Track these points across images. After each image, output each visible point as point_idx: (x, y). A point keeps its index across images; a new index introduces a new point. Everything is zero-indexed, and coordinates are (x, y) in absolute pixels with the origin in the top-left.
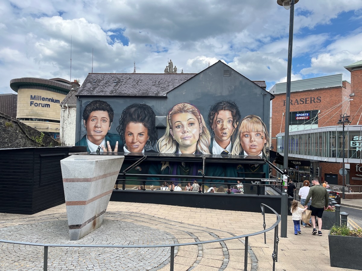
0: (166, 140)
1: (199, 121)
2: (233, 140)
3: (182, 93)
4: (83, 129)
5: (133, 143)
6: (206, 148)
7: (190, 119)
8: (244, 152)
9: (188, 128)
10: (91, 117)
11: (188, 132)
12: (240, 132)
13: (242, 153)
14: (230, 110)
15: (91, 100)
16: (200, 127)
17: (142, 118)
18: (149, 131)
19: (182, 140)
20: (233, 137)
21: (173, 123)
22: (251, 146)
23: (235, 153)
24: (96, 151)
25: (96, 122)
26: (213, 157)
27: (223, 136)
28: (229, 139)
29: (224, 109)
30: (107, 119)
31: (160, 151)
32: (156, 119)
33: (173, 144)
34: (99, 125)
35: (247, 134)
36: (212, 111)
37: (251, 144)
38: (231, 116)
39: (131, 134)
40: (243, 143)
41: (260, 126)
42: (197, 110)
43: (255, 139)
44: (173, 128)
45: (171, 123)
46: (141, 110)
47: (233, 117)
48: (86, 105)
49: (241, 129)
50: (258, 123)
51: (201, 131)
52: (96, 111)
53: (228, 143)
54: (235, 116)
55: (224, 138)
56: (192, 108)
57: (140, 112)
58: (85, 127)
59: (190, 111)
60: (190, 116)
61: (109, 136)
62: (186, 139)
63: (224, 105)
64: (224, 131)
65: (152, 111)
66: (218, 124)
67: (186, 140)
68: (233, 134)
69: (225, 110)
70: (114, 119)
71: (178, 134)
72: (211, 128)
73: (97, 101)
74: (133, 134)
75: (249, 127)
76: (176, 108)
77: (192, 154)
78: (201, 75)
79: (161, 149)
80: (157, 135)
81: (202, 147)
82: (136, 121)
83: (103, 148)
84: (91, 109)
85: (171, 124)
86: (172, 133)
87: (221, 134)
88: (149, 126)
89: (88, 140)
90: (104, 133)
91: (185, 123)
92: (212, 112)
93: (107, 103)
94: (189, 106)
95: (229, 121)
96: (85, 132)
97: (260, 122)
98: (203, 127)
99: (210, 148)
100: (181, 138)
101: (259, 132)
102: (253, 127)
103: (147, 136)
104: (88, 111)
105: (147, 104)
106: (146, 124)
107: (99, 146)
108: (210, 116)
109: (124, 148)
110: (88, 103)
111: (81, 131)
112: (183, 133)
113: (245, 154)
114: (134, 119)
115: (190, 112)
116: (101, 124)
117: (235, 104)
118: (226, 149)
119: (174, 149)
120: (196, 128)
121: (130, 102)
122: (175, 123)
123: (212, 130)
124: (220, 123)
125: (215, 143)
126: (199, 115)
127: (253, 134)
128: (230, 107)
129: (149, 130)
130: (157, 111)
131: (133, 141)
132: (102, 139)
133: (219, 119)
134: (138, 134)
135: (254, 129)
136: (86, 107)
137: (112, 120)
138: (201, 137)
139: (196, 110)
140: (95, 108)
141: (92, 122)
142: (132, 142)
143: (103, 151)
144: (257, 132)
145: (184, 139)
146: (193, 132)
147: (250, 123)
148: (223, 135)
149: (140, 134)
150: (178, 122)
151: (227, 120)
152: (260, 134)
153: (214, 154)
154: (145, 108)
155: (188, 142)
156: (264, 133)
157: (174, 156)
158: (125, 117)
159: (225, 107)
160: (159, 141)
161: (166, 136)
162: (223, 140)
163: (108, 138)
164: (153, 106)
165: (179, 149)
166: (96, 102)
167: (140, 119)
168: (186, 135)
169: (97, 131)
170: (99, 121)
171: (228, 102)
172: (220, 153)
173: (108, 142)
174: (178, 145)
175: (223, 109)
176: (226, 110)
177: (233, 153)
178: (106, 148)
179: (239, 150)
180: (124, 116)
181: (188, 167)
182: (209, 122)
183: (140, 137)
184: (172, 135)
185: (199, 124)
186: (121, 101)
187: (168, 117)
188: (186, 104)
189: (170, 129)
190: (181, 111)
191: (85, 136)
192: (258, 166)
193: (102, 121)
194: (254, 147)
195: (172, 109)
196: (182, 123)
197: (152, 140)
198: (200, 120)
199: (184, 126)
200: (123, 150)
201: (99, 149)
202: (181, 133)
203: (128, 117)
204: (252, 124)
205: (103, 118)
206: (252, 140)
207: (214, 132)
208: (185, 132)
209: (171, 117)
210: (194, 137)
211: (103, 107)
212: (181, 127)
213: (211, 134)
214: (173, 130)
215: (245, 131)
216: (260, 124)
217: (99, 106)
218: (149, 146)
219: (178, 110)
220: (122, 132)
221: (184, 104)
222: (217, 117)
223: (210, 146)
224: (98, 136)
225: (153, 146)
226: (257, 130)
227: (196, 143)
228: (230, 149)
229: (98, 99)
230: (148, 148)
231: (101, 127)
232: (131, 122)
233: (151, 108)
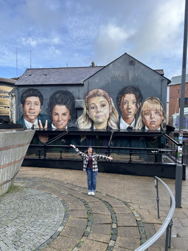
0: (84, 119)
1: (109, 103)
3: (96, 81)
4: (21, 111)
5: (58, 121)
6: (115, 124)
7: (102, 101)
8: (146, 127)
9: (101, 109)
10: (26, 102)
11: (100, 112)
12: (142, 111)
13: (144, 128)
14: (134, 94)
15: (26, 88)
16: (110, 108)
17: (65, 102)
19: (96, 118)
20: (137, 115)
21: (89, 105)
22: (152, 122)
23: (138, 127)
24: (31, 128)
25: (30, 105)
26: (121, 131)
27: (128, 115)
28: (133, 117)
29: (129, 93)
30: (39, 103)
31: (80, 127)
32: (75, 102)
33: (89, 122)
34: (33, 108)
35: (149, 113)
36: (119, 94)
37: (151, 120)
38: (135, 98)
40: (145, 119)
41: (158, 106)
42: (107, 94)
43: (154, 117)
44: (89, 109)
45: (88, 105)
46: (64, 95)
47: (137, 99)
48: (23, 92)
49: (143, 109)
50: (157, 103)
51: (111, 111)
52: (30, 97)
53: (133, 120)
55: (130, 116)
56: (104, 93)
57: (63, 97)
58: (23, 109)
60: (102, 99)
61: (41, 116)
62: (100, 117)
63: (129, 89)
64: (130, 111)
65: (72, 95)
66: (125, 105)
67: (99, 118)
68: (136, 113)
69: (130, 93)
70: (43, 103)
71: (93, 114)
72: (119, 109)
73: (31, 89)
74: (58, 114)
75: (150, 107)
76: (91, 93)
77: (104, 129)
78: (111, 65)
80: (77, 115)
81: (112, 124)
82: (61, 104)
83: (36, 125)
84: (27, 96)
85: (87, 106)
86: (88, 113)
87: (127, 113)
88: (71, 108)
89: (25, 120)
90: (37, 114)
91: (98, 105)
92: (120, 95)
93: (38, 91)
94: (101, 91)
95: (134, 103)
97: (159, 103)
98: (113, 108)
99: (118, 124)
100: (95, 116)
101: (157, 111)
102: (153, 107)
103: (69, 115)
104: (24, 97)
105: (68, 91)
106: (68, 106)
107: (33, 124)
108: (118, 98)
109: (52, 125)
110: (24, 91)
112: (97, 113)
113: (146, 128)
114: (59, 102)
115: (102, 96)
116: (34, 107)
117: (138, 88)
118: (131, 125)
119: (90, 126)
120: (107, 108)
121: (55, 89)
122: (91, 105)
124: (126, 104)
125: (122, 120)
126: (109, 98)
127: (153, 112)
128: (135, 91)
129: (70, 111)
130: (76, 95)
131: (59, 120)
132: (36, 118)
133: (125, 101)
134: (62, 114)
135: (154, 108)
136: (23, 94)
138: (111, 115)
140: (29, 94)
141: (27, 105)
142: (58, 120)
143: (36, 128)
144: (156, 110)
145: (97, 117)
146: (105, 112)
147: (150, 104)
149: (64, 114)
150: (93, 104)
151: (132, 102)
152: (159, 112)
153: (121, 129)
154: (67, 93)
155: (100, 120)
156: (162, 111)
157: (90, 130)
158: (52, 101)
159: (130, 91)
160: (78, 119)
161: (84, 115)
162: (128, 117)
163: (40, 117)
164: (73, 92)
165: (94, 125)
167: (63, 102)
168: (99, 114)
169: (31, 112)
170: (33, 104)
171: (132, 87)
172: (126, 128)
173: (40, 121)
174: (93, 122)
176: (131, 93)
177: (136, 128)
178: (38, 125)
179: (141, 125)
180: (51, 100)
181: (101, 140)
182: (118, 103)
183: (64, 116)
184: (88, 114)
185: (110, 105)
186: (48, 88)
187: (85, 101)
188: (99, 90)
189: (87, 110)
190: (95, 95)
191: (23, 116)
192: (157, 138)
193: (35, 104)
194: (154, 123)
195: (88, 93)
196: (96, 105)
197: (73, 119)
198: (110, 102)
199: (98, 108)
200: (51, 127)
201: (33, 126)
202: (96, 113)
203: (54, 101)
204: (152, 104)
205: (35, 102)
206: (152, 117)
207: (121, 111)
208: (98, 112)
209: (87, 100)
210: (106, 116)
211: (35, 93)
212: (95, 108)
213: (119, 113)
214: (89, 111)
215: (147, 110)
216: (158, 104)
217: (32, 93)
218: (71, 123)
219: (93, 95)
220: (50, 113)
221: (97, 90)
222: (123, 100)
223: (118, 123)
224: (32, 116)
225: (74, 124)
226: (156, 109)
227: (107, 120)
228: (134, 124)
229: (31, 88)
230: (70, 125)
231: (34, 109)
232: (57, 105)
233: (72, 94)
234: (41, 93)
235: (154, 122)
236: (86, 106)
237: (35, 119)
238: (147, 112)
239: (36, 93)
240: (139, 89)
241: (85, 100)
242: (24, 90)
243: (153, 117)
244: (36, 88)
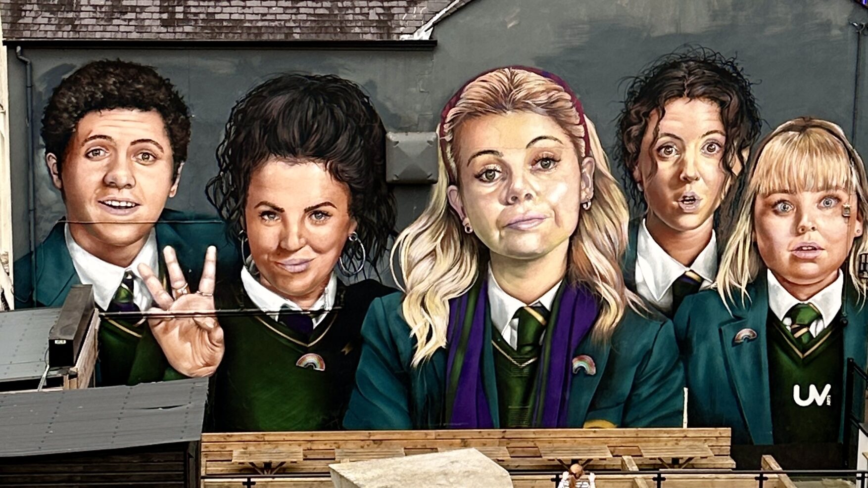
0: (434, 238)
1: (577, 146)
2: (723, 225)
3: (504, 24)
4: (49, 196)
5: (283, 251)
6: (609, 264)
7: (540, 138)
8: (770, 277)
9: (532, 179)
10: (82, 140)
11: (528, 197)
12: (755, 194)
13: (759, 282)
14: (713, 99)
15: (78, 61)
16: (582, 176)
17: (319, 142)
18: (354, 199)
19: (503, 233)
20: (724, 213)
21: (465, 156)
22: (800, 249)
23: (730, 279)
25: (106, 161)
27: (681, 212)
28: (708, 223)
29: (688, 95)
30: (161, 148)
31: (408, 283)
32: (389, 146)
33: (462, 253)
34: (122, 175)
35: (785, 201)
36: (635, 102)
37: (798, 241)
38: (717, 125)
39: (275, 212)
40: (767, 236)
41: (838, 165)
42: (568, 97)
43: (814, 222)
44: (464, 180)
45: (455, 161)
46: (317, 102)
47: (726, 129)
48: (57, 83)
49: (759, 180)
50: (829, 150)
51: (588, 194)
52: (105, 112)
53: (704, 242)
54: (734, 125)
56: (548, 91)
57: (310, 113)
58: (58, 184)
59: (538, 105)
60: (538, 124)
61: (173, 226)
62: (523, 226)
63: (690, 74)
64: (688, 190)
65: (367, 105)
66: (663, 159)
67: (523, 231)
68: (723, 202)
69: (692, 96)
70: (190, 149)
71: (487, 207)
72: (632, 178)
73: (109, 64)
74: (282, 210)
75: (794, 169)
76: (475, 91)
79: (411, 277)
80: (392, 215)
81: (593, 262)
82: (295, 154)
83: (146, 278)
84: (82, 104)
85: (453, 165)
86: (457, 205)
87: (675, 203)
88: (356, 176)
89: (74, 245)
90: (149, 212)
91: (517, 160)
92: (637, 107)
93: (155, 75)
94: (533, 82)
95: (710, 147)
96: (59, 207)
97: (841, 148)
98: (597, 174)
99: (626, 264)
100: (498, 222)
101: (832, 192)
102: (811, 170)
103: (347, 218)
104: (66, 110)
105: (342, 77)
106: (340, 166)
107: (128, 269)
108: (625, 124)
109: (245, 275)
110: (66, 76)
111: (38, 203)
112: (508, 204)
113: (774, 283)
114: (286, 144)
115: (540, 110)
116: (131, 168)
117: (735, 69)
118: (692, 268)
119: (467, 275)
120: (565, 178)
121: (265, 69)
122: (474, 157)
123: (635, 187)
124: (670, 153)
125: (646, 240)
126: (578, 121)
127: (808, 199)
128: (717, 83)
129: (353, 192)
130: (388, 104)
131: (283, 245)
132: (142, 237)
133: (667, 138)
134: (306, 211)
135: (815, 177)
136: (56, 91)
137: (185, 154)
138: (586, 216)
139: (566, 100)
140: (99, 95)
141: (88, 161)
142: (279, 247)
144: (823, 189)
145: (511, 227)
146: (554, 198)
147: (796, 152)
148: (681, 204)
149: (315, 212)
150: (485, 152)
151: (702, 142)
152: (838, 199)
154: (334, 93)
155: (528, 242)
156: (853, 193)
158: (242, 135)
159: (692, 85)
160: (401, 237)
161: (433, 218)
162: (681, 227)
163: (169, 232)
164: (371, 84)
165: (490, 271)
166: (103, 68)
167: (312, 145)
168: (519, 210)
169: (115, 204)
170: (122, 156)
171: (705, 61)
172: (666, 286)
173: (169, 252)
174: (484, 256)
175: (686, 93)
176: (698, 97)
177: (719, 284)
178: (161, 279)
179: (746, 267)
180: (237, 133)
181: (528, 349)
182: (624, 149)
183: (315, 224)
184: (459, 212)
185: (580, 160)
187: (442, 134)
188: (521, 74)
189: (452, 187)
190: (499, 103)
191: (59, 228)
192: (824, 332)
193: (136, 155)
194: (811, 255)
195: (457, 95)
196: (506, 158)
197: (369, 236)
198: (583, 144)
199: (514, 173)
200: (241, 283)
201: (130, 284)
202: (501, 202)
203: (257, 136)
204: (807, 156)
205: (139, 145)
206: (801, 224)
207: (643, 193)
208: (515, 199)
209: (452, 130)
210: (557, 220)
211: (138, 90)
212: (497, 175)
213: (632, 202)
214: (465, 192)
215: (777, 188)
216: (838, 157)
217: (118, 90)
218: (357, 263)
219: (485, 100)
220: (233, 204)
221: (512, 74)
222: (657, 130)
223: (624, 255)
224: (120, 227)
225: (374, 264)
226: (825, 180)
227: (566, 243)
228: (709, 264)
229: (110, 56)
230: (352, 270)
231: (132, 183)
232: (273, 157)
233: (361, 95)
234: (174, 89)
235: (815, 249)
236: (447, 164)
237: (139, 242)
238: (777, 197)
239: (140, 86)
240: (738, 74)
241: (442, 127)
242: (66, 68)
243: (810, 225)
244: (140, 59)
